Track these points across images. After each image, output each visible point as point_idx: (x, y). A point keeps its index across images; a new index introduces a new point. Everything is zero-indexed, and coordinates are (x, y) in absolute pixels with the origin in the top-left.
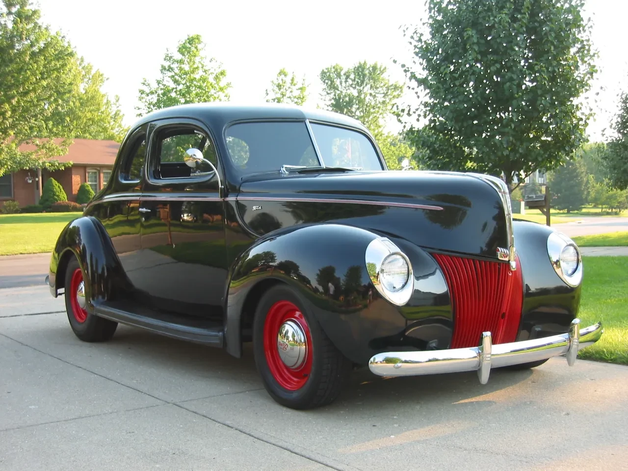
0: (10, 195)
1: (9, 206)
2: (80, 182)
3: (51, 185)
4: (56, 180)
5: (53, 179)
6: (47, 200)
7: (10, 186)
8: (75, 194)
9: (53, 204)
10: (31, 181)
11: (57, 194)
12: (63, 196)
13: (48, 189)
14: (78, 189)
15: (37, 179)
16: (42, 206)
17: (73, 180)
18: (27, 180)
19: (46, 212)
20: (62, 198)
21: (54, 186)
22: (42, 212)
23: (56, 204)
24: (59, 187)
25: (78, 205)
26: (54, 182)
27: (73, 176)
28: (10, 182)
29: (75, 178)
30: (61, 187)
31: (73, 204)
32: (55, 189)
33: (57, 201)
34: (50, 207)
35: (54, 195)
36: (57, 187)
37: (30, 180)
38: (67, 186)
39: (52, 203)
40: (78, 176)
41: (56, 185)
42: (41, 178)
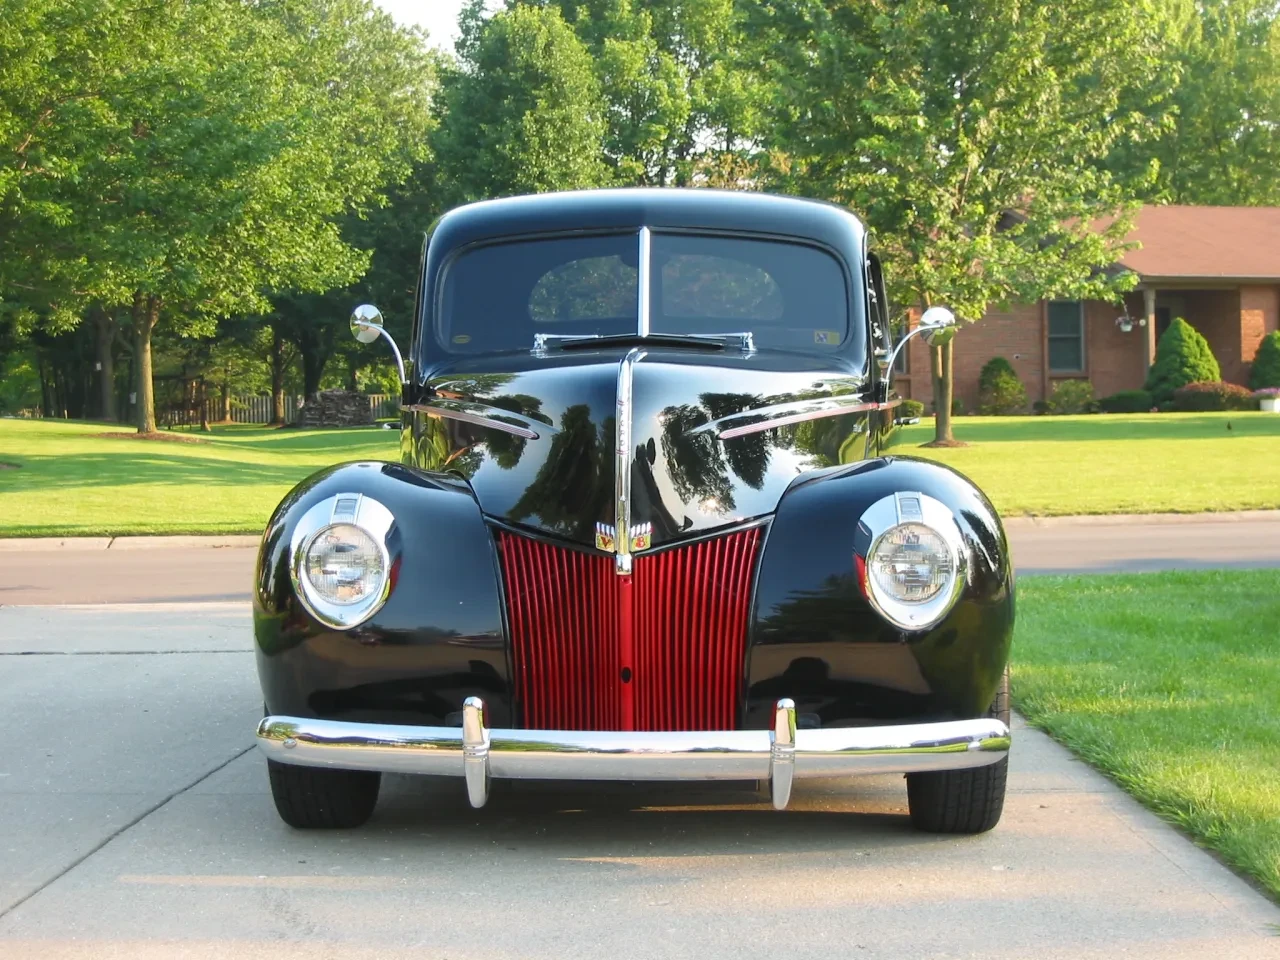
0: (1078, 365)
1: (1067, 393)
2: (1263, 329)
3: (1175, 338)
4: (1190, 323)
5: (1182, 321)
6: (1164, 379)
7: (1077, 340)
8: (1247, 363)
9: (1177, 390)
10: (1128, 328)
11: (1192, 360)
12: (1208, 368)
13: (1170, 348)
14: (1257, 347)
15: (1142, 322)
16: (1147, 394)
17: (1243, 322)
18: (1120, 324)
19: (1160, 411)
20: (1205, 372)
21: (1184, 341)
22: (1147, 410)
23: (1185, 389)
24: (1198, 342)
25: (1244, 392)
26: (1186, 329)
27: (1243, 312)
28: (1077, 330)
29: (1248, 318)
30: (1204, 342)
31: (1230, 388)
32: (1186, 350)
33: (1191, 381)
34: (1171, 398)
35: (1184, 364)
36: (1192, 343)
37: (1127, 323)
38: (1223, 338)
39: (1177, 386)
40: (1257, 312)
41: (1190, 337)
42: (1152, 318)
